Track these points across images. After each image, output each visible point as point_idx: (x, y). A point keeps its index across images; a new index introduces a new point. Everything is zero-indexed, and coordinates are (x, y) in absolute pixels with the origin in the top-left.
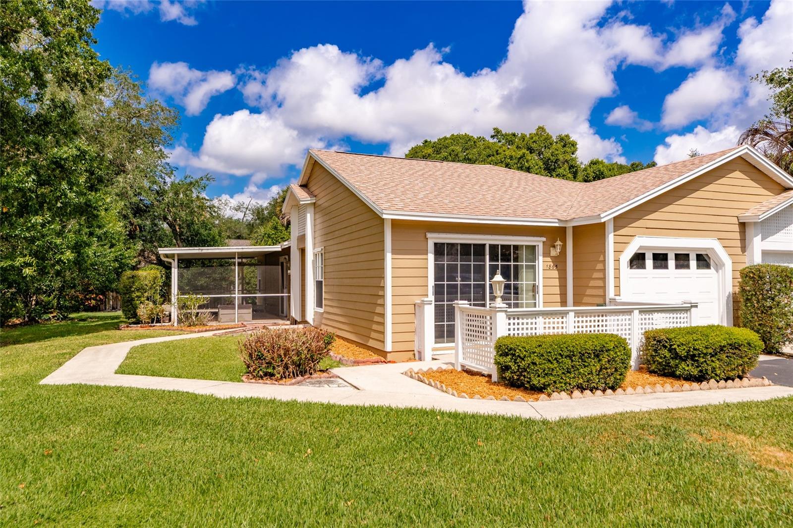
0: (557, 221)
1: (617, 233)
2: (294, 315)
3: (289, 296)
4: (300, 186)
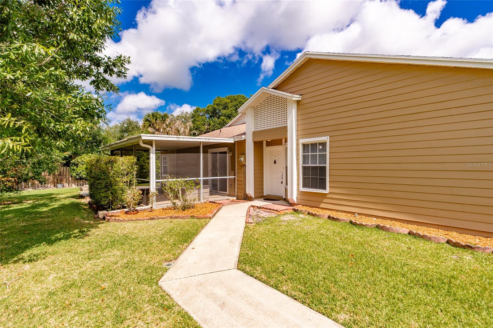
2: (250, 193)
3: (235, 178)
4: (272, 88)
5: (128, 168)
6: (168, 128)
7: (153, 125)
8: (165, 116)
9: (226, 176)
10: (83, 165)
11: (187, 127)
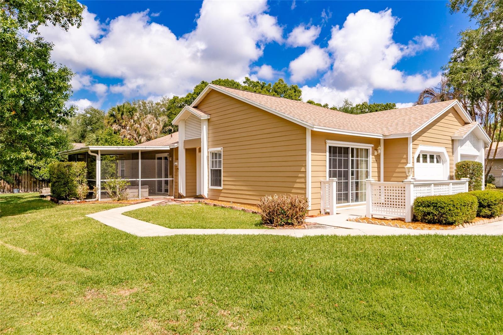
0: (382, 135)
1: (414, 143)
2: (182, 192)
3: (173, 180)
4: (193, 107)
5: (80, 171)
6: (136, 125)
7: (118, 121)
8: (133, 110)
9: (162, 178)
10: (45, 168)
11: (159, 122)
